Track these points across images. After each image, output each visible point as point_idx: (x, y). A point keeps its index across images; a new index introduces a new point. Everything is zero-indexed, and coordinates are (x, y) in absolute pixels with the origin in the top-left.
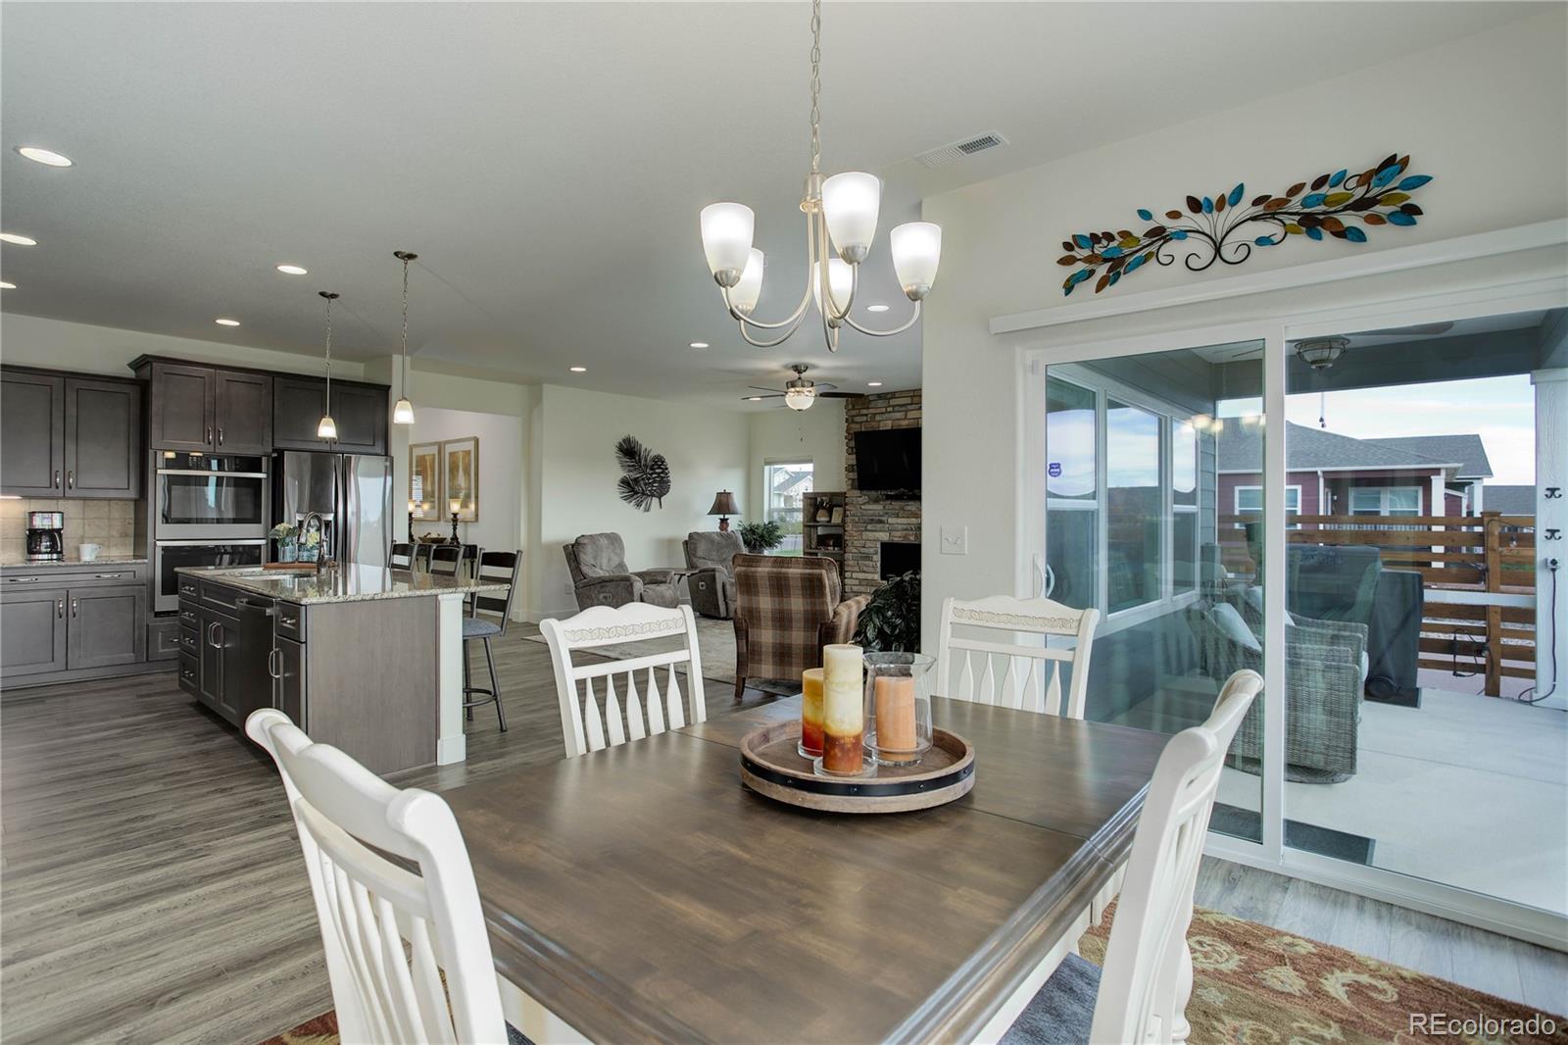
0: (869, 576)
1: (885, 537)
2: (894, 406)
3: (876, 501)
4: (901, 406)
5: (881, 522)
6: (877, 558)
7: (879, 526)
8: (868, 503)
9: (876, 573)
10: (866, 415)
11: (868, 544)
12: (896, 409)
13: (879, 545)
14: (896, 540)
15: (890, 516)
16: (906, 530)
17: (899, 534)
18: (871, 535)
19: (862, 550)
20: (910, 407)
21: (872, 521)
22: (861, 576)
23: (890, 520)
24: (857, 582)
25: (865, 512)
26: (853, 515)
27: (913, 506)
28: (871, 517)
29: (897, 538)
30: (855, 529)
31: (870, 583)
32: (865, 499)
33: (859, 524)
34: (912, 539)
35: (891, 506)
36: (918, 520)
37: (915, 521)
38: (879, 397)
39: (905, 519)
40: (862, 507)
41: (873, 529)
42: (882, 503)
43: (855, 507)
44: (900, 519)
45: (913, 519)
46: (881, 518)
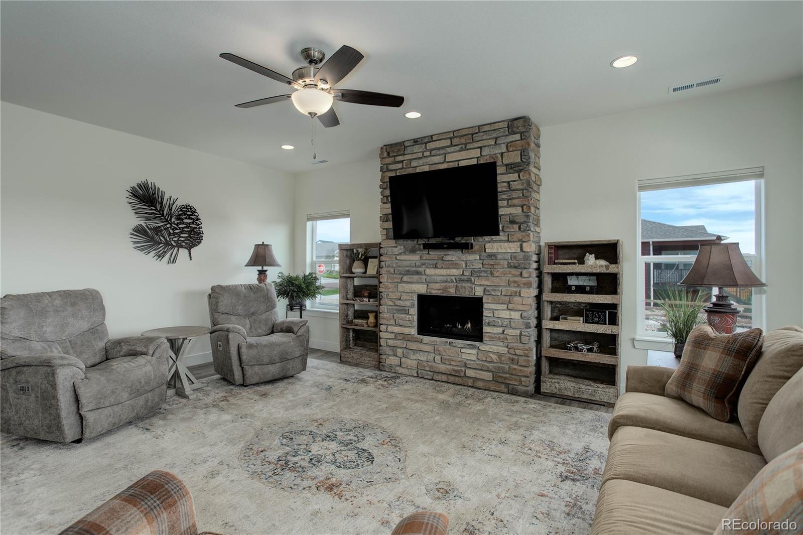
0: (406, 331)
1: (422, 289)
2: (431, 150)
3: (413, 251)
4: (438, 149)
5: (418, 273)
6: (414, 311)
7: (416, 277)
8: (405, 253)
9: (413, 327)
10: (402, 162)
11: (404, 297)
12: (433, 153)
13: (415, 298)
14: (434, 292)
15: (427, 267)
16: (446, 282)
17: (438, 286)
19: (398, 302)
20: (449, 150)
21: (408, 273)
22: (397, 329)
23: (428, 271)
24: (393, 336)
25: (400, 263)
26: (389, 266)
27: (454, 256)
28: (408, 269)
29: (436, 290)
30: (390, 281)
31: (407, 338)
32: (401, 249)
33: (395, 276)
34: (452, 292)
35: (428, 256)
36: (460, 271)
37: (454, 272)
38: (416, 141)
39: (445, 270)
40: (398, 257)
41: (409, 280)
42: (418, 252)
43: (390, 258)
44: (439, 270)
45: (454, 270)
46: (418, 269)
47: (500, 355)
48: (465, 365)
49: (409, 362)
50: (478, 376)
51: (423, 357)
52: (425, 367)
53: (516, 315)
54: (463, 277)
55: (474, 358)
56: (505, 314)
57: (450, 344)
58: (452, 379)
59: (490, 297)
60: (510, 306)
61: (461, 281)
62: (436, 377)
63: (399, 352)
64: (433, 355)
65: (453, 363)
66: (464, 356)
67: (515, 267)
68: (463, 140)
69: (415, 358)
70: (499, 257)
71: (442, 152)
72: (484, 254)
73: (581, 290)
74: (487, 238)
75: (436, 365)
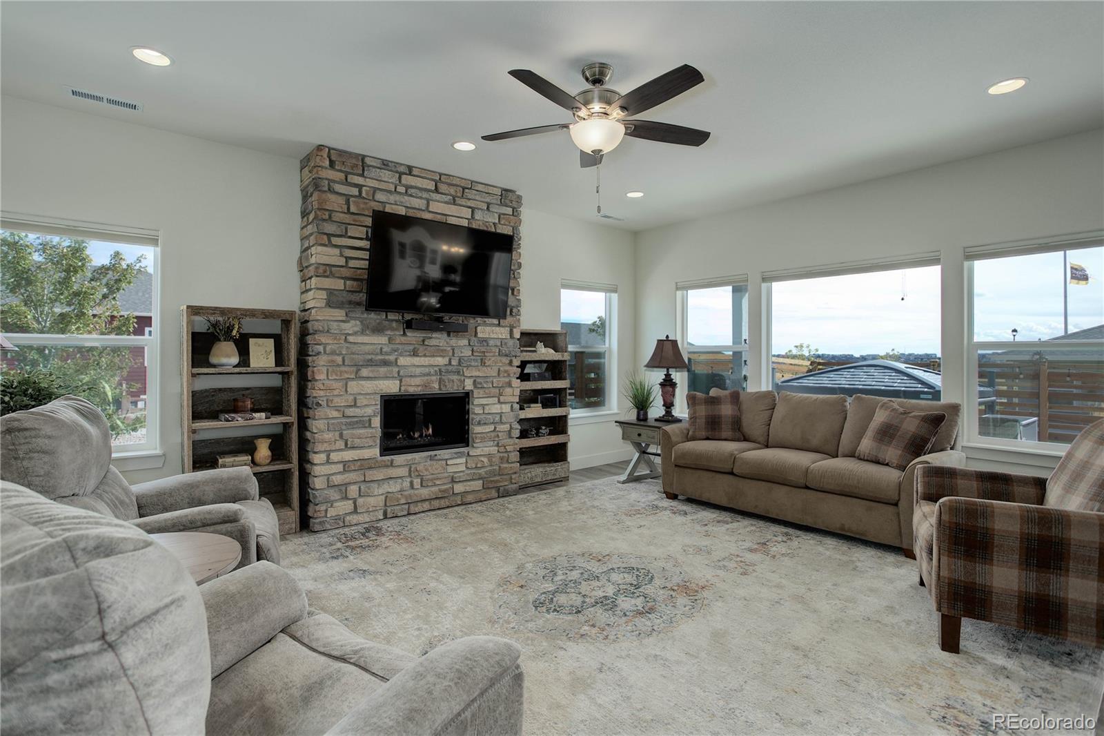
0: (365, 454)
1: (391, 387)
2: (407, 187)
3: (378, 330)
4: (421, 189)
5: (385, 363)
6: (377, 422)
7: (383, 370)
8: (363, 332)
9: (376, 446)
10: (360, 187)
11: (362, 401)
12: (410, 191)
13: (377, 400)
14: (412, 390)
15: (401, 355)
16: (429, 374)
17: (418, 381)
18: (369, 386)
19: (350, 412)
20: (433, 196)
21: (370, 363)
22: (349, 455)
23: (402, 361)
24: (340, 467)
25: (355, 348)
26: (333, 353)
27: (439, 339)
28: (370, 357)
29: (414, 387)
30: (335, 377)
31: (365, 465)
32: (356, 325)
33: (343, 369)
34: (435, 388)
35: (403, 339)
36: (446, 361)
37: (441, 361)
38: (385, 164)
39: (427, 359)
40: (351, 339)
41: (371, 375)
42: (389, 332)
43: (335, 339)
44: (418, 359)
45: (440, 359)
46: (387, 357)
47: (490, 456)
48: (453, 481)
49: (371, 501)
50: (468, 489)
51: (393, 487)
52: (398, 499)
53: (506, 408)
54: (450, 368)
55: (464, 469)
56: (496, 409)
57: (431, 458)
58: (436, 504)
59: (481, 391)
60: (502, 399)
61: (448, 372)
62: (413, 509)
63: (353, 490)
64: (409, 480)
65: (438, 482)
66: (450, 469)
67: (506, 355)
68: (452, 191)
69: (381, 491)
70: (491, 343)
71: (425, 195)
72: (473, 338)
73: (541, 377)
74: (479, 320)
75: (416, 492)
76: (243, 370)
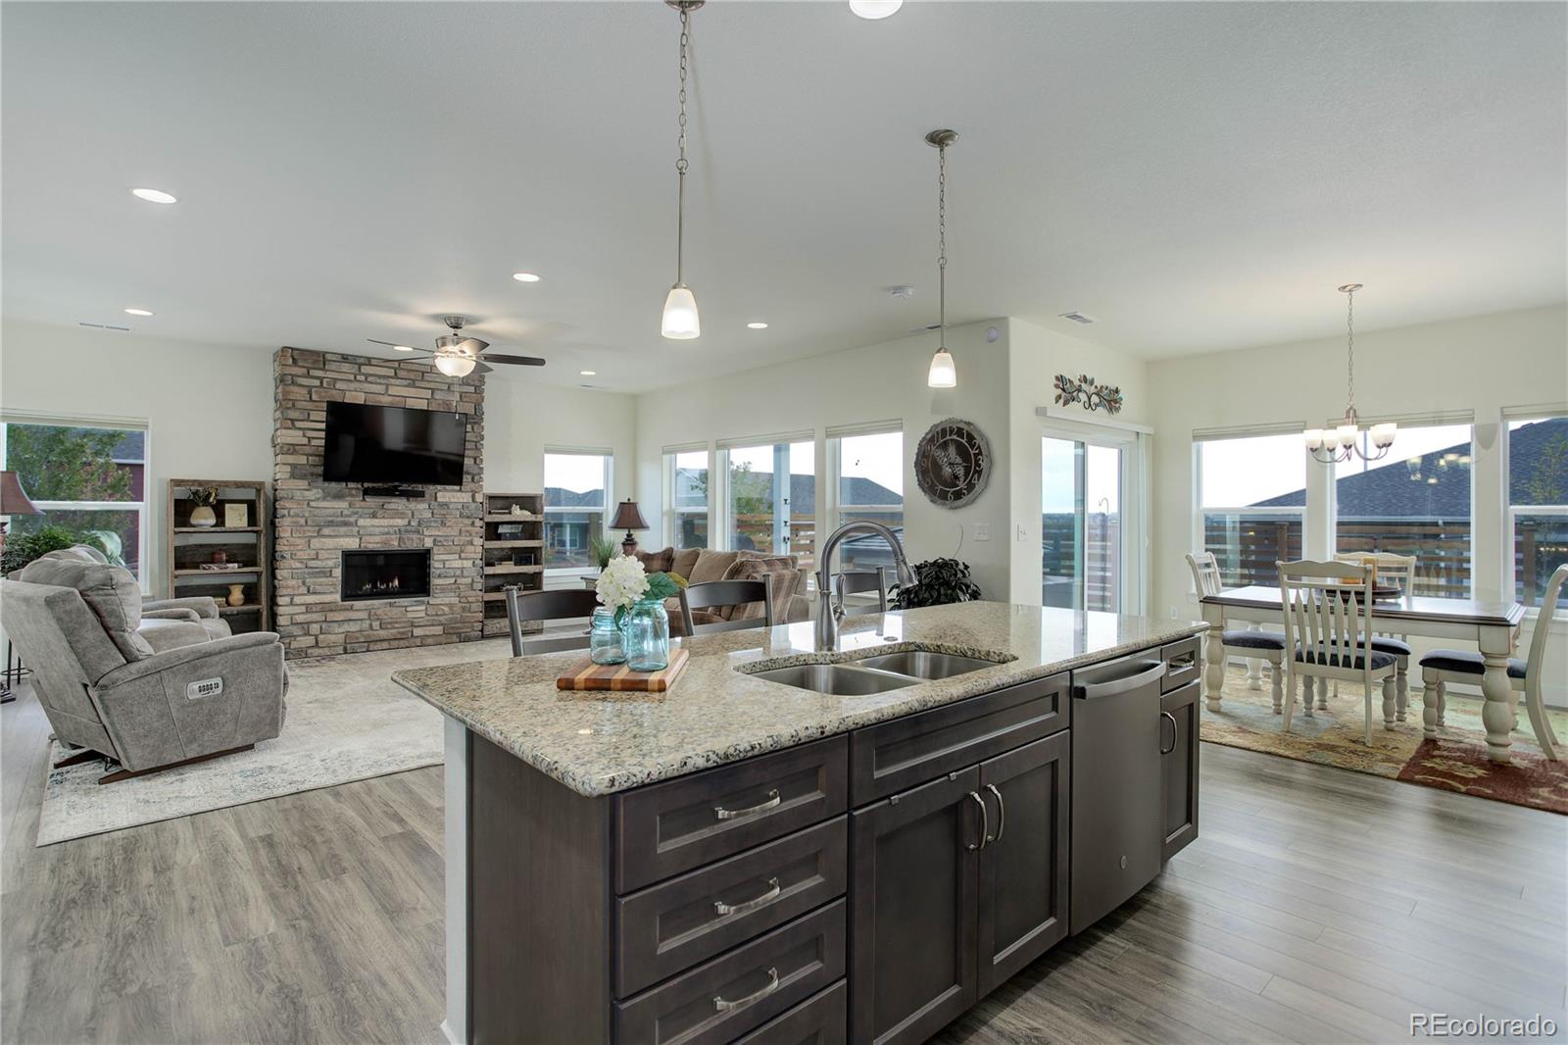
0: (327, 598)
1: (352, 544)
2: (367, 376)
3: (339, 496)
4: (380, 377)
5: (346, 524)
6: (338, 572)
7: (343, 530)
8: (324, 499)
9: (337, 592)
10: (321, 379)
11: (323, 555)
12: (369, 379)
13: (339, 556)
14: (371, 547)
15: (361, 517)
16: (388, 533)
17: (377, 539)
18: (329, 543)
19: (312, 563)
20: (393, 381)
21: (331, 524)
22: (311, 599)
23: (361, 522)
24: (303, 609)
25: (317, 512)
26: (297, 515)
27: (398, 504)
28: (330, 519)
29: (373, 543)
30: (298, 535)
31: (326, 608)
32: (318, 493)
33: (306, 528)
34: (394, 545)
35: (363, 504)
36: (406, 522)
37: (400, 522)
38: (345, 358)
39: (386, 520)
40: (312, 504)
41: (331, 533)
42: (349, 499)
43: (299, 504)
44: (377, 520)
45: (399, 521)
46: (347, 519)
47: (451, 606)
48: (413, 625)
49: (332, 638)
50: (427, 633)
51: (353, 627)
52: (357, 638)
53: (468, 564)
54: (409, 528)
55: (423, 615)
56: (458, 564)
57: (391, 604)
58: (395, 644)
59: (442, 549)
60: (463, 555)
61: (407, 531)
62: (372, 647)
63: (315, 628)
64: (368, 622)
65: (396, 625)
66: (410, 615)
67: (468, 517)
68: (412, 376)
69: (341, 630)
70: (451, 506)
71: (386, 381)
72: (433, 503)
73: (514, 537)
74: (439, 487)
75: (375, 633)
76: (218, 529)
